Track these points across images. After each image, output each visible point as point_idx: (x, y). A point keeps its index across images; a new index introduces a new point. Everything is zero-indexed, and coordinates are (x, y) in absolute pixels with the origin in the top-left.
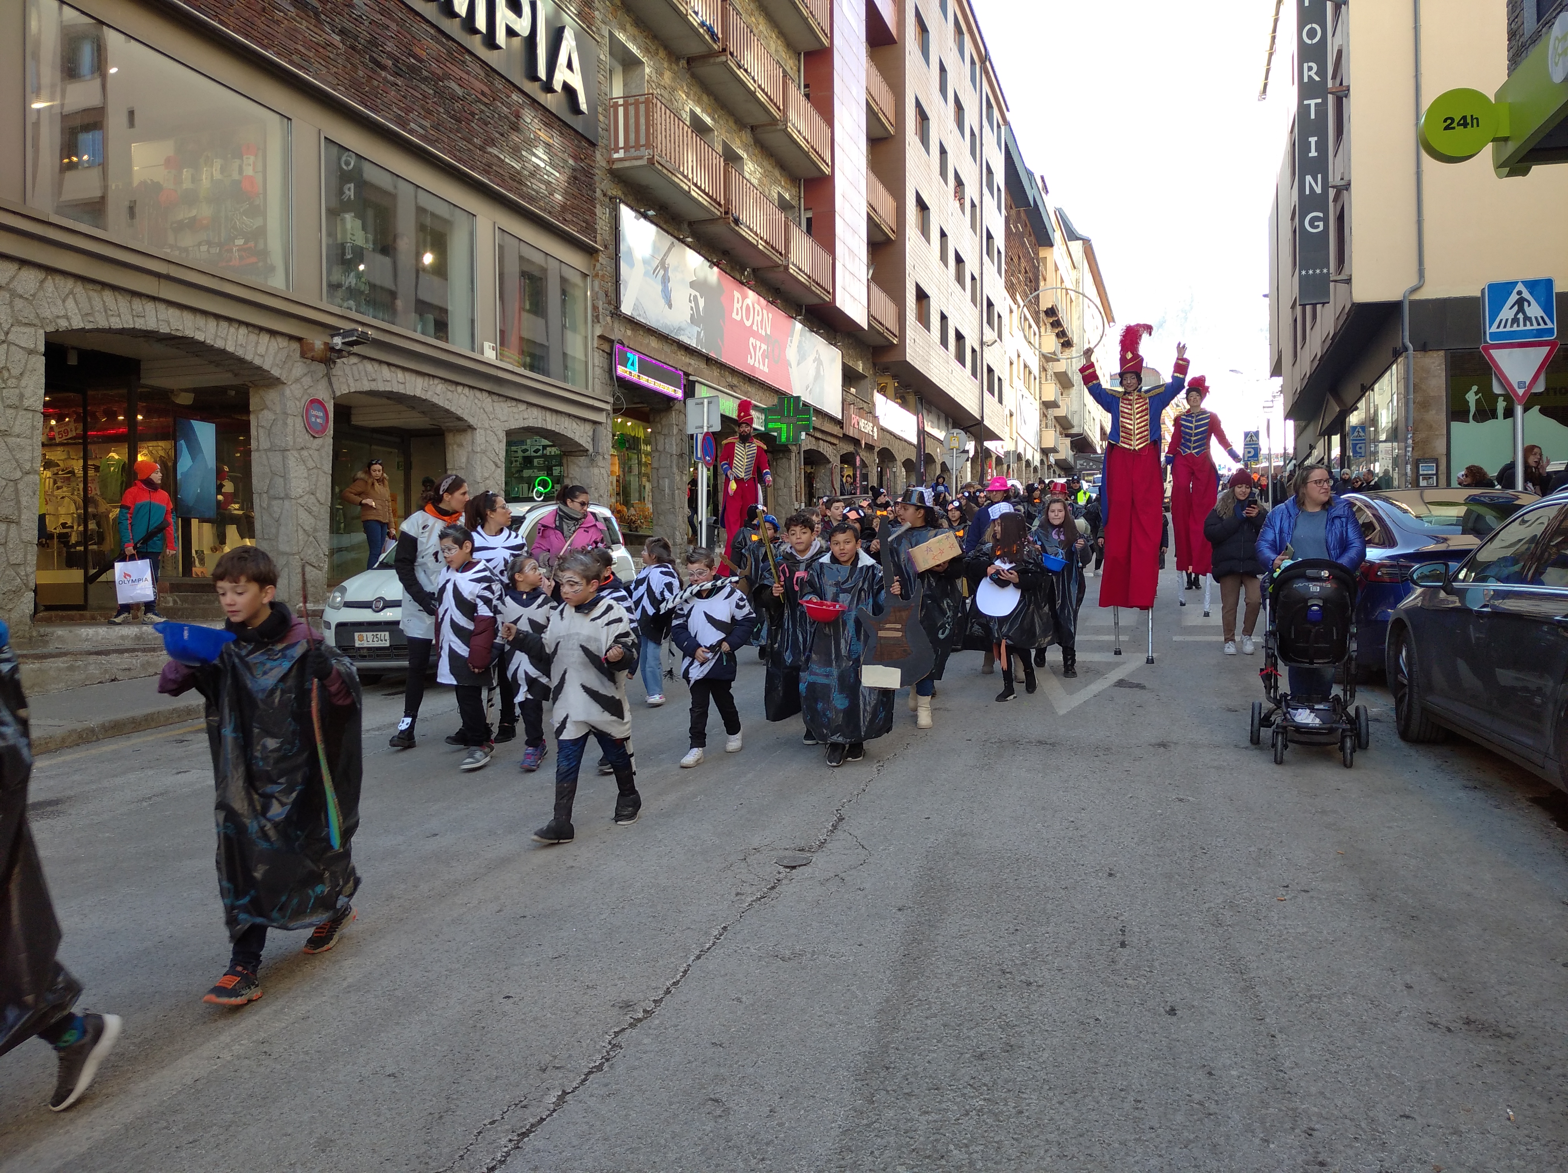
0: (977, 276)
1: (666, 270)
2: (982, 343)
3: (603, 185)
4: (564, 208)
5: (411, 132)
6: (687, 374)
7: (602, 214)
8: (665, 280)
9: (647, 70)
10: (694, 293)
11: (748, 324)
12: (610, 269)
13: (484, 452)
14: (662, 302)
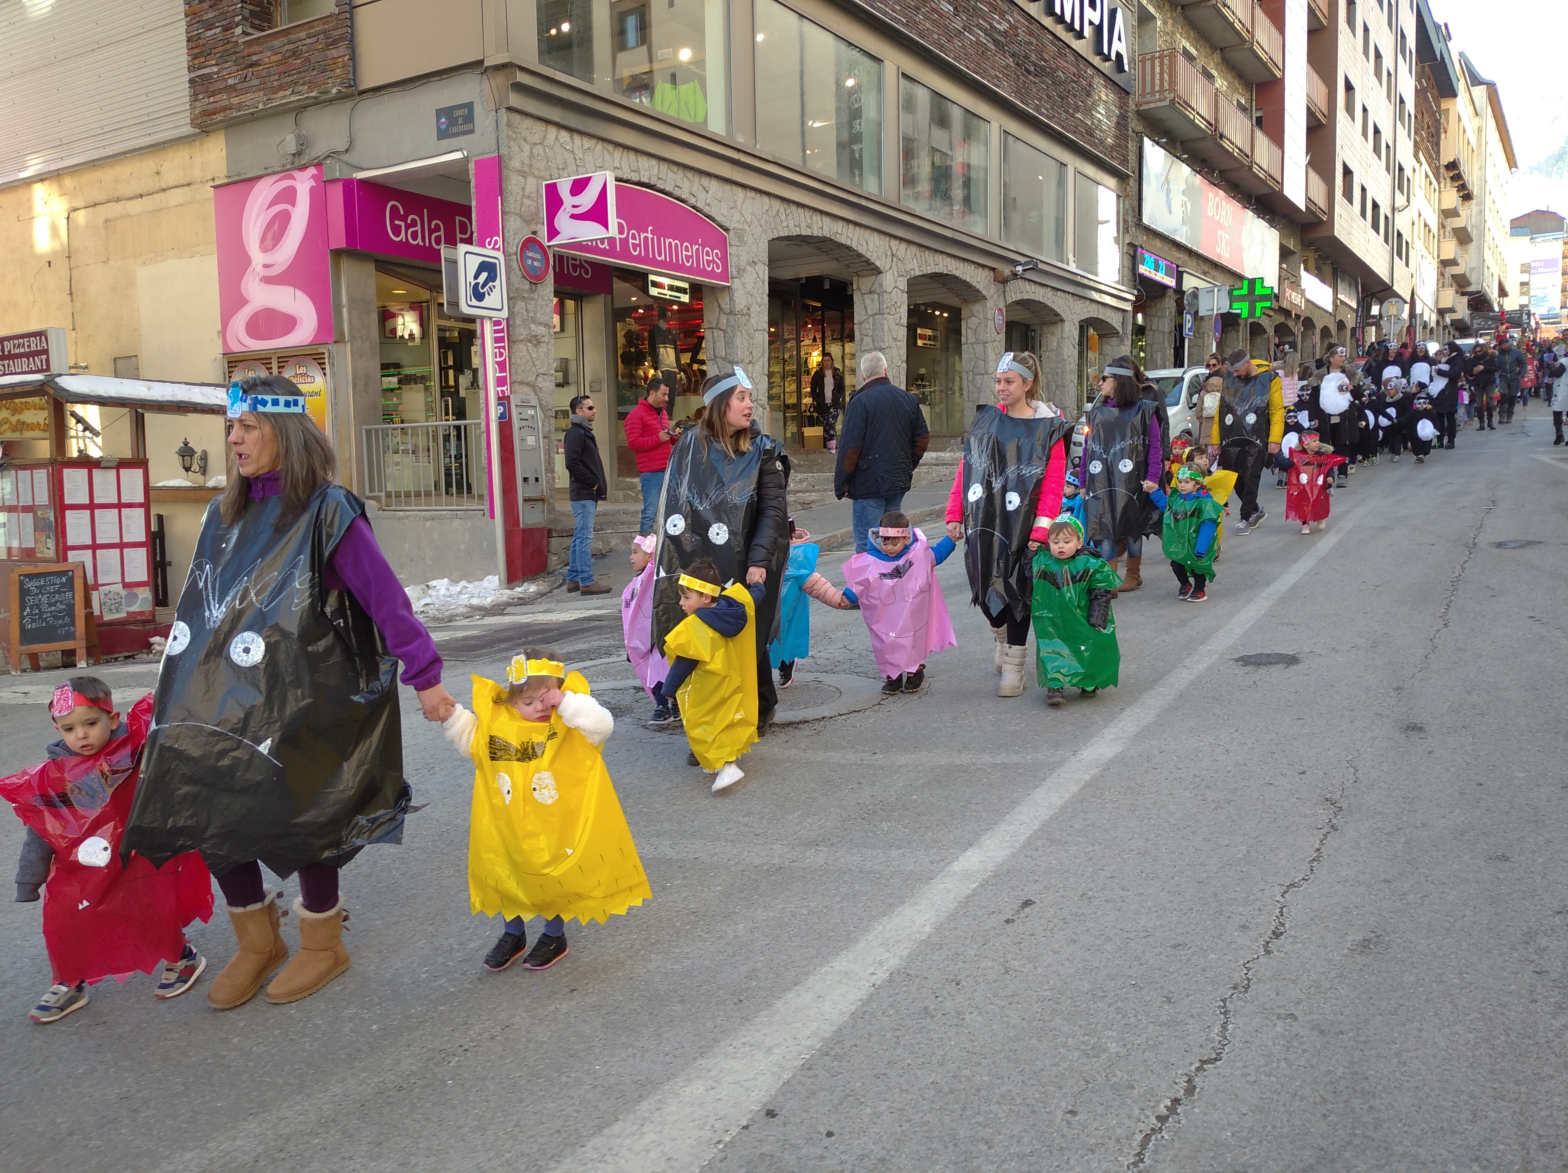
0: (1391, 144)
1: (1168, 183)
2: (1393, 209)
3: (1134, 124)
4: (1112, 148)
5: (1042, 114)
6: (1178, 266)
7: (1132, 146)
8: (1168, 191)
9: (1159, 23)
10: (1185, 199)
11: (1217, 218)
12: (1136, 190)
13: (1068, 338)
14: (1166, 210)
